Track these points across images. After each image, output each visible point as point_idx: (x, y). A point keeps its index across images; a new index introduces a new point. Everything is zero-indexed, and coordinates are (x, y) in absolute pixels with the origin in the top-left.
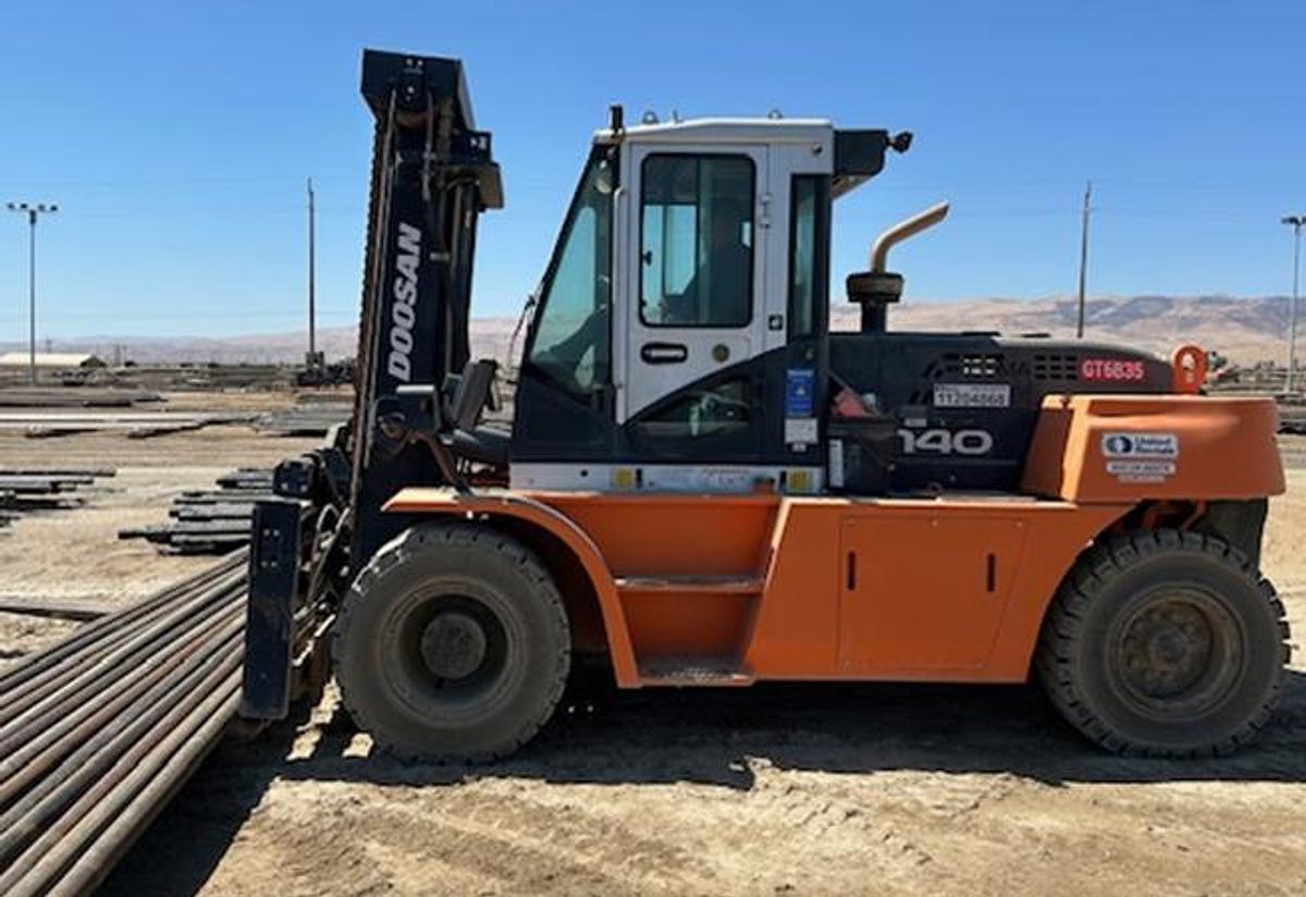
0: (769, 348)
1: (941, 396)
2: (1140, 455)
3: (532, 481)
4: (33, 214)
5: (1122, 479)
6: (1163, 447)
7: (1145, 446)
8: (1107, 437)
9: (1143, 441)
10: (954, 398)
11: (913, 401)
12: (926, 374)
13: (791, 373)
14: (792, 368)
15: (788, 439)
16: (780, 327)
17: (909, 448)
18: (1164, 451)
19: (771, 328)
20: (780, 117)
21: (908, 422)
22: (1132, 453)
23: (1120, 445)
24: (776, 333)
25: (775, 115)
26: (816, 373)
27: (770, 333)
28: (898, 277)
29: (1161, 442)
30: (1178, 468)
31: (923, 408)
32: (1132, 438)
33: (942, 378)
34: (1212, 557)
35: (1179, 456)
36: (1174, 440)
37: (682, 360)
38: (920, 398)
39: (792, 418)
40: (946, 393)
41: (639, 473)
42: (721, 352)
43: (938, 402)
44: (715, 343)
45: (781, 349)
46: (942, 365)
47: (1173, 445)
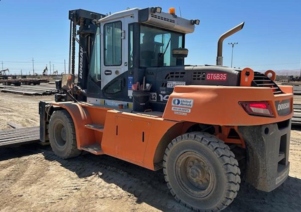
0: (125, 71)
1: (169, 85)
2: (181, 106)
3: (90, 102)
4: (233, 45)
5: (175, 113)
6: (189, 104)
7: (184, 103)
8: (174, 99)
9: (183, 101)
10: (172, 86)
11: (162, 86)
12: (166, 78)
13: (129, 78)
14: (129, 77)
15: (129, 95)
16: (127, 65)
17: (162, 100)
18: (189, 105)
19: (125, 66)
20: (129, 9)
21: (161, 92)
22: (179, 105)
23: (176, 102)
24: (126, 67)
25: (128, 9)
26: (133, 78)
27: (125, 67)
28: (187, 50)
29: (188, 102)
30: (191, 110)
31: (164, 88)
32: (180, 100)
33: (169, 79)
34: (203, 144)
35: (193, 107)
36: (192, 101)
37: (111, 74)
38: (164, 85)
39: (129, 90)
40: (170, 84)
41: (105, 101)
42: (117, 72)
43: (168, 87)
44: (116, 70)
45: (127, 71)
46: (170, 76)
47: (192, 103)
